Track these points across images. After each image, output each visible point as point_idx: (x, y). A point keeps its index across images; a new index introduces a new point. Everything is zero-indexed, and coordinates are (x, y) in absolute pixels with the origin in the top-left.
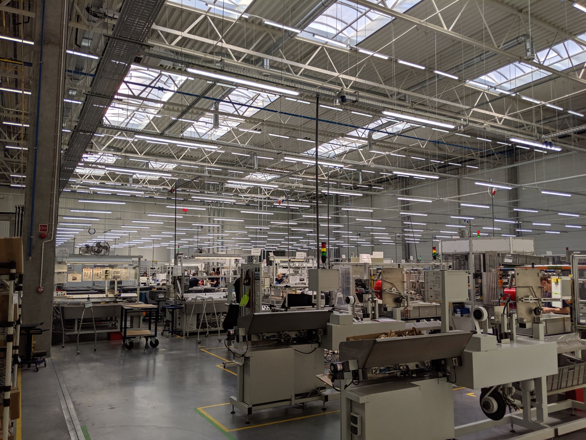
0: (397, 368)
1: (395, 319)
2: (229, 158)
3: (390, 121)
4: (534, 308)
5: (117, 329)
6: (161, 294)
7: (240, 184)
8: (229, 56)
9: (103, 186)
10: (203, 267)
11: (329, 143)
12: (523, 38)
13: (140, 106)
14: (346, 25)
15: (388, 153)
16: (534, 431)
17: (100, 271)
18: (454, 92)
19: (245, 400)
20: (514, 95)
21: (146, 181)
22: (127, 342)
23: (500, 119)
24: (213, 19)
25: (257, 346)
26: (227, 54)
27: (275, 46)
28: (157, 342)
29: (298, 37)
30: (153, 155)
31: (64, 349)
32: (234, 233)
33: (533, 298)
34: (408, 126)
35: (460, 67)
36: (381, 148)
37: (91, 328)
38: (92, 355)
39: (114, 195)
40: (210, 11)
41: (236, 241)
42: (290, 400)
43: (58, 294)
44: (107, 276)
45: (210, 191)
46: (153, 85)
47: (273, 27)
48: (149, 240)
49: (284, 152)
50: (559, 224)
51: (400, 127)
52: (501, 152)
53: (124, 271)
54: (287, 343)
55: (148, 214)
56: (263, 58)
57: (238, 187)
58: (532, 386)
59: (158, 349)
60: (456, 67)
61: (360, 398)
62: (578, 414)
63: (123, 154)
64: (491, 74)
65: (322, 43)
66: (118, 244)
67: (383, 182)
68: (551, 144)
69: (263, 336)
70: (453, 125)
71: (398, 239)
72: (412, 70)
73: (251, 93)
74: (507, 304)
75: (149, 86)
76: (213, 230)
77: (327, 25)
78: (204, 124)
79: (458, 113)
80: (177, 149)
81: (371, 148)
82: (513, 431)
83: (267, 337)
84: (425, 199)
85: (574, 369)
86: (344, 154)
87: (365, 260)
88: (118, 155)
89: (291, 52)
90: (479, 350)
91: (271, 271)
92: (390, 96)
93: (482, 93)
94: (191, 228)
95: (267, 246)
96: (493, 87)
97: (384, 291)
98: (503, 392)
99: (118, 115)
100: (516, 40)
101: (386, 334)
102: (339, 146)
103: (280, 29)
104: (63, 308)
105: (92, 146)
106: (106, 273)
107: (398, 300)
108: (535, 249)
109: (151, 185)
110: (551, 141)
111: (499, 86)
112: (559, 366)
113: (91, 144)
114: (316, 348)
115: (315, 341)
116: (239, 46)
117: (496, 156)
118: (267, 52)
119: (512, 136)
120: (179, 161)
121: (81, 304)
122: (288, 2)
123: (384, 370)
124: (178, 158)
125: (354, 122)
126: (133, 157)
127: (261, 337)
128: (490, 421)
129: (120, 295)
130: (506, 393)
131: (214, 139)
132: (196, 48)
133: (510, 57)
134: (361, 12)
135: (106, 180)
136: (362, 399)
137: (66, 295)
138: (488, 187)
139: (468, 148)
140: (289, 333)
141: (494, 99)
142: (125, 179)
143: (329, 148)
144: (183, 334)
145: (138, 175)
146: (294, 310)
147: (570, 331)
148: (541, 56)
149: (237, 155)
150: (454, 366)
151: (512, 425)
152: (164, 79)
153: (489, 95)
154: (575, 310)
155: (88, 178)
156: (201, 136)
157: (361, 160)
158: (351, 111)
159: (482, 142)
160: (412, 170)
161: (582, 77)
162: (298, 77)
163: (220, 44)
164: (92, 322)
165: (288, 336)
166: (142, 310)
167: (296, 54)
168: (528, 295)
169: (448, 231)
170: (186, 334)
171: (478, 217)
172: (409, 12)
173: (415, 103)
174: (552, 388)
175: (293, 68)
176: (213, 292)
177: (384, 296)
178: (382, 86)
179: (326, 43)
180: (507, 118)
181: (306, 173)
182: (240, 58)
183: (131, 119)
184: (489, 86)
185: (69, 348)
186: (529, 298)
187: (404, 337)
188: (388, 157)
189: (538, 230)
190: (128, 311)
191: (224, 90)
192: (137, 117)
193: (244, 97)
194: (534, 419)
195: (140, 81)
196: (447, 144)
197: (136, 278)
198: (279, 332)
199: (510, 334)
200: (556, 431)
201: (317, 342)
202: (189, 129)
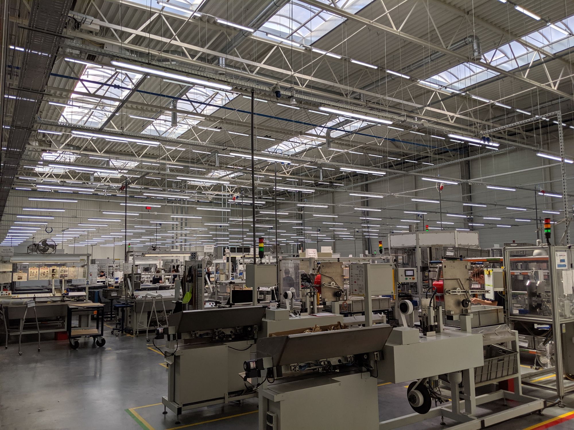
0: (318, 363)
1: (334, 313)
2: (190, 156)
3: (347, 120)
4: (462, 300)
5: (64, 328)
6: (114, 293)
7: (203, 182)
8: (184, 54)
9: (63, 184)
10: (162, 264)
11: (289, 141)
12: (470, 39)
13: (98, 105)
14: (300, 25)
15: (346, 151)
16: (462, 423)
17: (48, 270)
18: (408, 91)
19: (176, 400)
20: (464, 94)
21: (108, 179)
22: (73, 341)
23: (452, 118)
24: (167, 18)
25: (189, 344)
26: (182, 53)
27: (230, 44)
28: (104, 341)
29: (253, 36)
30: (114, 153)
31: (7, 350)
32: (194, 230)
33: (461, 291)
34: (365, 124)
35: (411, 66)
36: (340, 146)
37: (35, 328)
38: (34, 356)
39: (76, 193)
40: (164, 10)
41: (197, 238)
42: (223, 398)
43: (3, 294)
44: (54, 274)
45: (173, 189)
46: (109, 83)
47: (228, 27)
48: (110, 238)
49: (229, 148)
50: (509, 218)
51: (357, 125)
52: (454, 150)
53: (72, 269)
54: (222, 340)
55: (103, 211)
56: (218, 57)
57: (201, 184)
58: (459, 379)
59: (104, 348)
60: (408, 67)
61: (275, 396)
62: (510, 404)
63: (82, 152)
64: (442, 74)
65: (277, 43)
66: (78, 243)
67: (343, 179)
68: (488, 140)
69: (196, 334)
70: (391, 121)
71: (357, 234)
72: (366, 69)
73: (210, 92)
74: (433, 296)
75: (105, 84)
76: (177, 227)
77: (280, 24)
78: (162, 122)
79: (412, 112)
80: (138, 147)
81: (329, 146)
82: (443, 424)
83: (200, 335)
84: (377, 195)
85: (503, 360)
86: (304, 152)
87: (311, 255)
88: (77, 153)
89: (246, 51)
90: (401, 343)
91: (227, 268)
92: (344, 95)
93: (435, 92)
94: (150, 226)
95: (230, 242)
96: (444, 87)
97: (323, 285)
98: (429, 385)
99: (77, 113)
100: (464, 41)
101: (311, 329)
102: (298, 144)
103: (235, 28)
104: (6, 308)
105: (51, 144)
106: (53, 272)
107: (338, 294)
108: (480, 242)
109: (114, 184)
110: (489, 137)
111: (450, 86)
112: (486, 357)
113: (50, 142)
114: (252, 345)
115: (251, 338)
116: (195, 45)
117: (450, 153)
118: (223, 51)
119: (450, 132)
120: (140, 158)
121: (24, 304)
122: (242, 2)
123: (303, 366)
124: (139, 156)
125: (313, 121)
126: (93, 156)
127: (193, 335)
128: (418, 415)
129: (68, 294)
130: (432, 387)
131: (174, 137)
132: (151, 47)
133: (458, 57)
134: (314, 13)
135: (67, 178)
136: (277, 398)
137: (11, 295)
138: (435, 182)
139: (424, 145)
140: (224, 330)
141: (445, 98)
142: (86, 177)
143: (289, 146)
144: (133, 332)
145: (99, 173)
146: (239, 306)
147: (503, 322)
148: (488, 56)
149: (198, 153)
150: (376, 361)
151: (442, 418)
152: (119, 76)
153: (442, 95)
154: (507, 301)
155: (49, 177)
156: (161, 134)
157: (321, 157)
158: (308, 109)
159: (434, 140)
160: (370, 167)
161: (527, 77)
162: (253, 76)
163: (173, 42)
164: (36, 322)
165: (223, 333)
166: (87, 309)
167: (252, 53)
168: (456, 287)
169: (404, 226)
170: (136, 332)
171: (431, 212)
172: (360, 13)
173: (370, 102)
174: (481, 380)
175: (249, 67)
176: (167, 289)
177: (323, 290)
178: (338, 85)
179: (281, 43)
180: (459, 116)
181: (268, 171)
182: (195, 56)
183: (89, 117)
184: (439, 85)
185: (12, 349)
186: (457, 291)
187: (329, 332)
188: (347, 155)
189: (490, 224)
190: (73, 310)
191: (182, 89)
192: (95, 115)
193: (203, 95)
194: (463, 411)
195: (98, 79)
196: (402, 142)
197: (84, 276)
198: (213, 330)
199: (436, 326)
200: (483, 422)
201: (253, 338)
202: (149, 127)
